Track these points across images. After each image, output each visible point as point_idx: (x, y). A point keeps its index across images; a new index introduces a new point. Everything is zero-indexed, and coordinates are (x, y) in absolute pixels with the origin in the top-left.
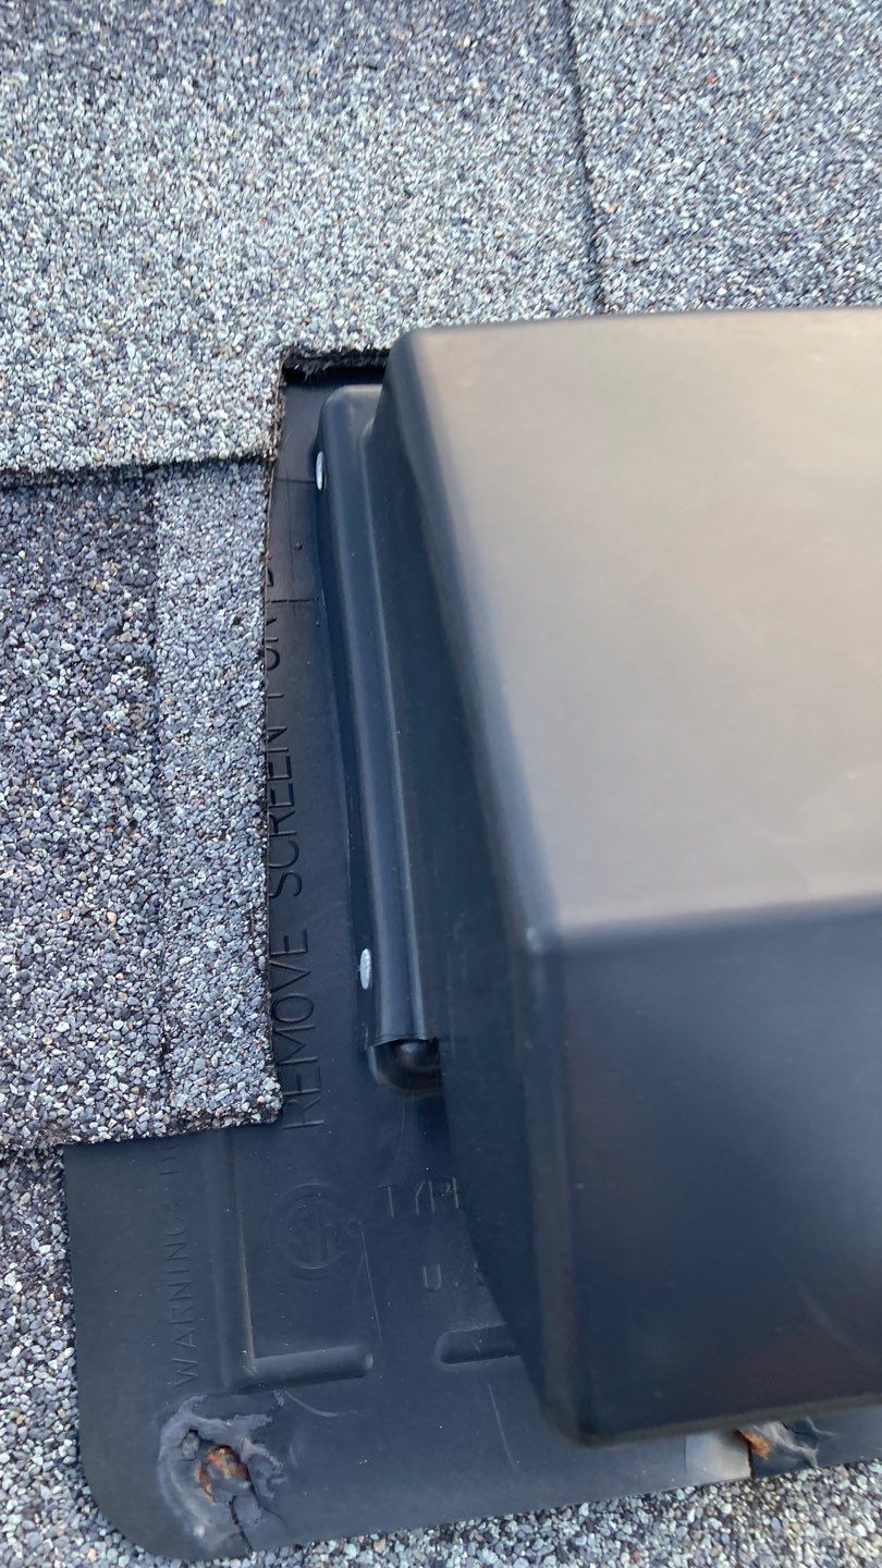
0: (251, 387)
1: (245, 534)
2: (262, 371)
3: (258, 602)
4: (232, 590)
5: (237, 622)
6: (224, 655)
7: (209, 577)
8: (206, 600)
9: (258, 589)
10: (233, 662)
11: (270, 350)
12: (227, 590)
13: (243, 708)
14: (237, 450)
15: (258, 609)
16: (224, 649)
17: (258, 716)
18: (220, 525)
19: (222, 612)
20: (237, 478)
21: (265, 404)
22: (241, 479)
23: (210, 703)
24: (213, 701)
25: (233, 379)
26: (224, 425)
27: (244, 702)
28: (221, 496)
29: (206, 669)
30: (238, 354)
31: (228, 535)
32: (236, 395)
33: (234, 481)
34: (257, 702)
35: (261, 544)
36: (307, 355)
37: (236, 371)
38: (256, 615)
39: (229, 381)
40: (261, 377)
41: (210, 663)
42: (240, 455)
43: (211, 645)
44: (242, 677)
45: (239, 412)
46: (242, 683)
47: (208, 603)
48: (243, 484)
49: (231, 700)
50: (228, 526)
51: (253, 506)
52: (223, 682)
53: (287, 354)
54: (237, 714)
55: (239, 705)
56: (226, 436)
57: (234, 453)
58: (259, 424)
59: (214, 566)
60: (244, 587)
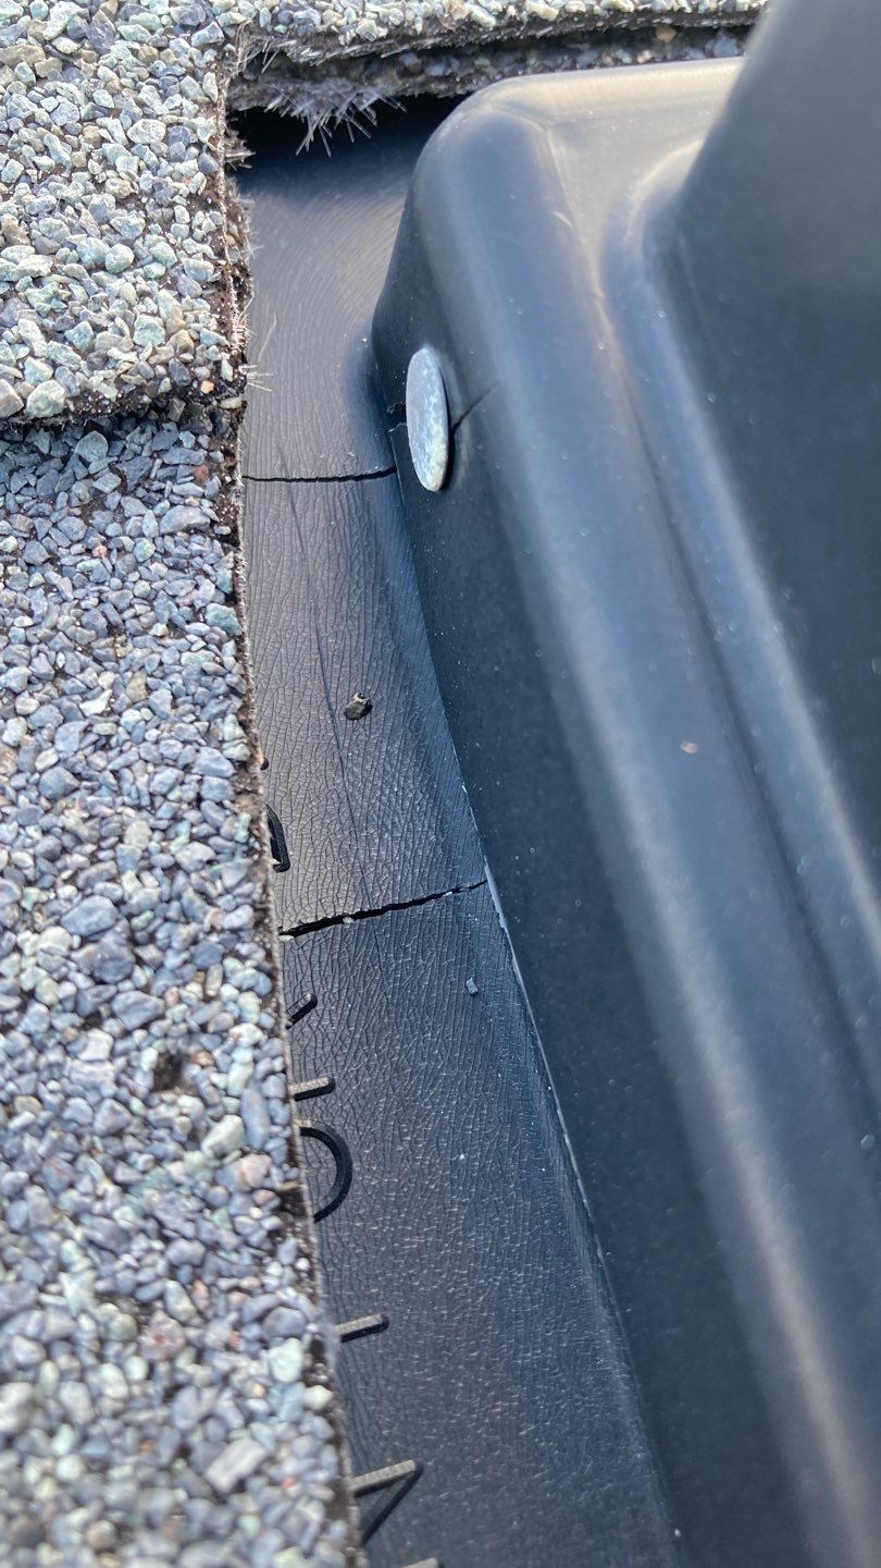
0: (125, 162)
3: (244, 972)
5: (170, 1073)
9: (243, 916)
15: (250, 1002)
19: (98, 1042)
20: (108, 483)
21: (181, 211)
26: (37, 296)
28: (53, 560)
29: (56, 1323)
30: (67, 61)
33: (98, 498)
35: (229, 728)
36: (308, 53)
38: (247, 1033)
40: (159, 128)
42: (111, 393)
45: (91, 246)
47: (37, 1009)
48: (132, 505)
53: (241, 54)
57: (86, 391)
58: (169, 282)
60: (187, 917)
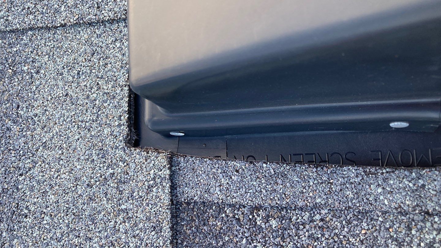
0: (141, 160)
1: (201, 166)
2: (135, 155)
3: (229, 162)
4: (224, 173)
5: (237, 171)
6: (251, 178)
7: (218, 181)
8: (228, 183)
9: (224, 162)
10: (255, 174)
11: (127, 152)
12: (224, 175)
13: (274, 172)
14: (167, 167)
15: (232, 162)
16: (249, 177)
17: (278, 165)
18: (197, 175)
19: (233, 177)
20: (177, 167)
21: (149, 155)
22: (178, 166)
23: (272, 185)
24: (271, 184)
25: (138, 167)
26: (156, 172)
27: (272, 171)
28: (184, 174)
29: (257, 185)
31: (201, 172)
32: (144, 166)
33: (179, 169)
34: (272, 165)
35: (205, 160)
36: (129, 137)
37: (134, 165)
38: (235, 163)
39: (138, 168)
40: (137, 156)
41: (255, 183)
42: (169, 165)
43: (247, 183)
44: (261, 171)
45: (151, 165)
46: (264, 171)
47: (229, 183)
48: (180, 165)
49: (271, 176)
50: (198, 173)
51: (190, 162)
52: (263, 179)
53: (128, 145)
54: (277, 174)
55: (273, 173)
56: (161, 171)
58: (157, 158)
59: (213, 179)
60: (223, 167)
